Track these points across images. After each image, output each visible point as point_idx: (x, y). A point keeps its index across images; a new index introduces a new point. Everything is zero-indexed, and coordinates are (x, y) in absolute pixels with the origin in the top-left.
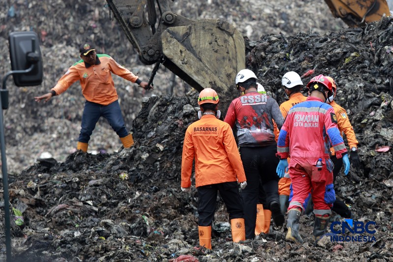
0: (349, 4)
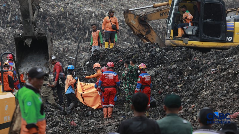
0: (140, 31)
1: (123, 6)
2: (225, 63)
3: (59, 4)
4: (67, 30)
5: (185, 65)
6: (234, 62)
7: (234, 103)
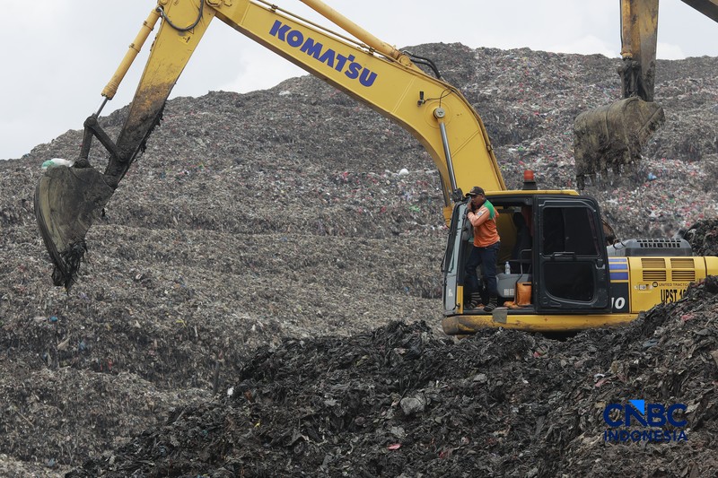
1: (320, 306)
2: (636, 352)
3: (176, 308)
4: (195, 365)
5: (510, 373)
6: (667, 344)
7: (697, 459)
